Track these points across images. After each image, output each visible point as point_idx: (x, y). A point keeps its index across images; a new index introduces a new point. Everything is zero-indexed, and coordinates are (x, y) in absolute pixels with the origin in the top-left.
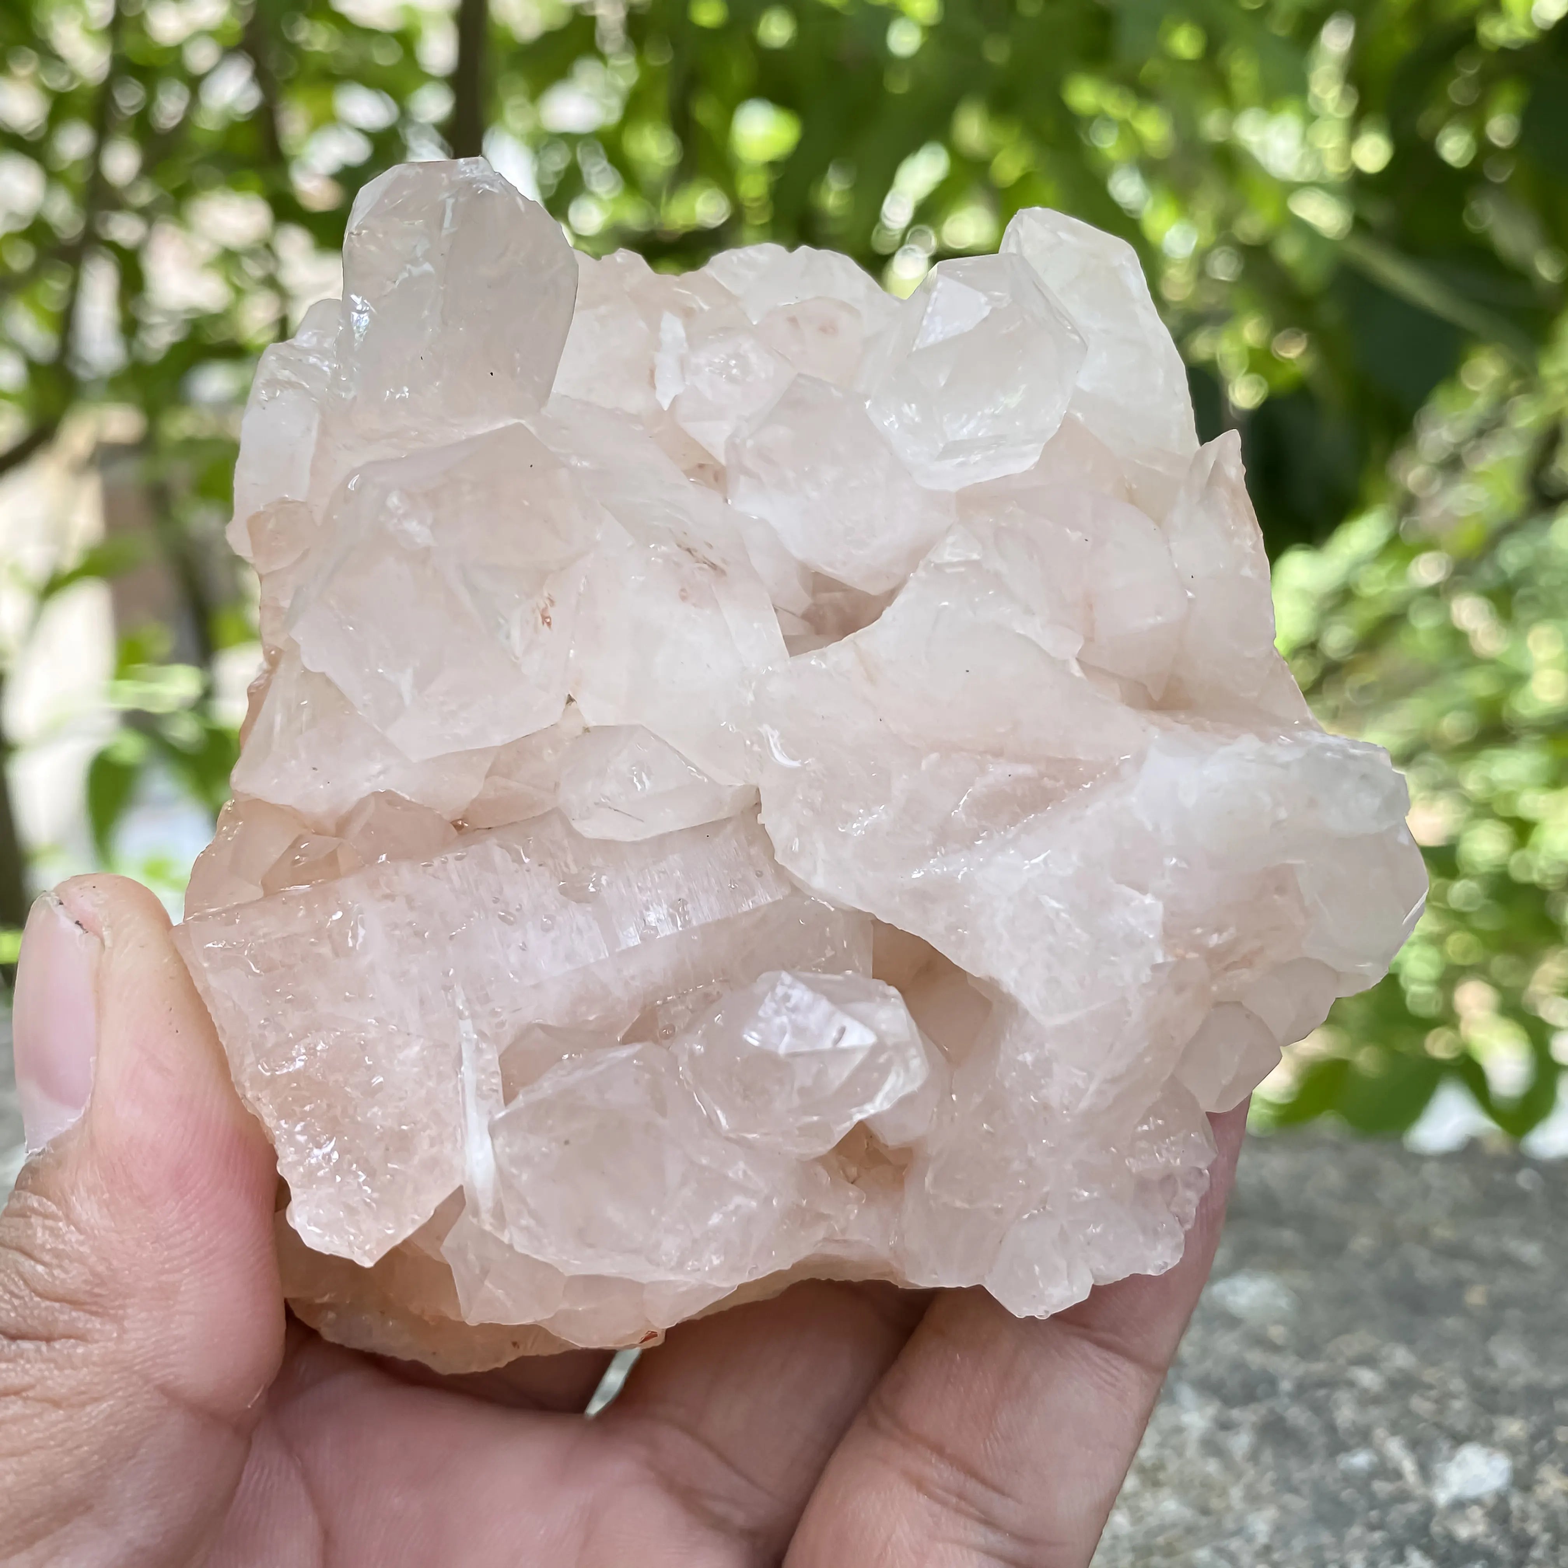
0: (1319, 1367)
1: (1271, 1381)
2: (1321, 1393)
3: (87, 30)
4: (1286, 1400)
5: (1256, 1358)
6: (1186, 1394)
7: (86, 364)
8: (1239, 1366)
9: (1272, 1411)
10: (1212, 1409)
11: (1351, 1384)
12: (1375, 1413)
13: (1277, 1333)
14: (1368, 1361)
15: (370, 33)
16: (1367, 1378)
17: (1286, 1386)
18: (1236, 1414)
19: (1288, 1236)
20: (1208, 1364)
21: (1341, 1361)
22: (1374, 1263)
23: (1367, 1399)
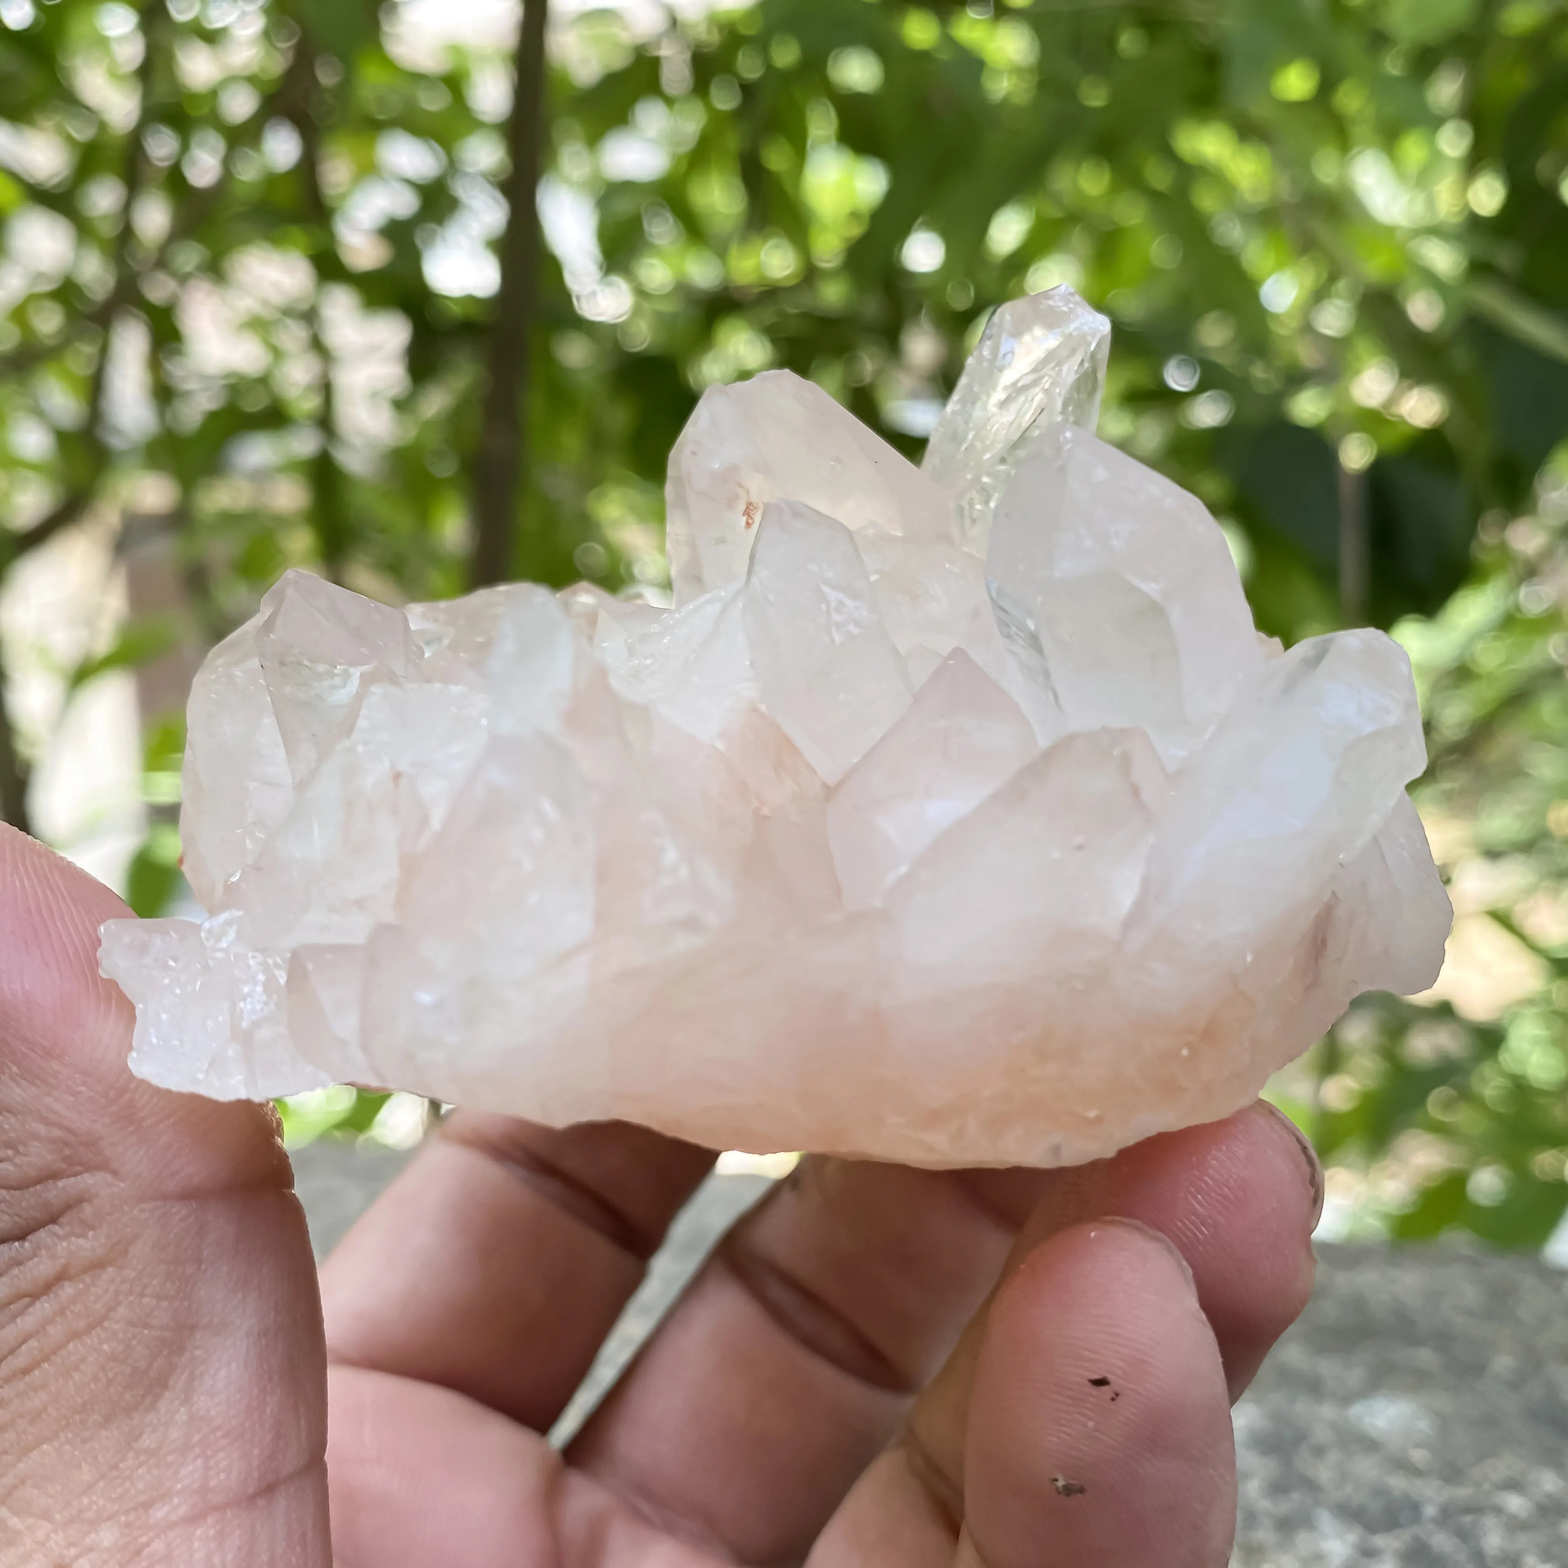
0: (1462, 1493)
1: (1415, 1508)
2: (1468, 1519)
3: (114, 75)
4: (1431, 1526)
5: (1398, 1483)
6: (1326, 1520)
7: (118, 432)
8: (1380, 1491)
9: (1416, 1539)
10: (1353, 1537)
11: (1498, 1510)
12: (1523, 1541)
13: (1419, 1456)
14: (1513, 1485)
15: (418, 78)
16: (1515, 1503)
17: (1430, 1511)
18: (1380, 1541)
19: (1425, 1357)
20: (1349, 1489)
21: (1487, 1486)
22: (1516, 1384)
23: (1515, 1525)
